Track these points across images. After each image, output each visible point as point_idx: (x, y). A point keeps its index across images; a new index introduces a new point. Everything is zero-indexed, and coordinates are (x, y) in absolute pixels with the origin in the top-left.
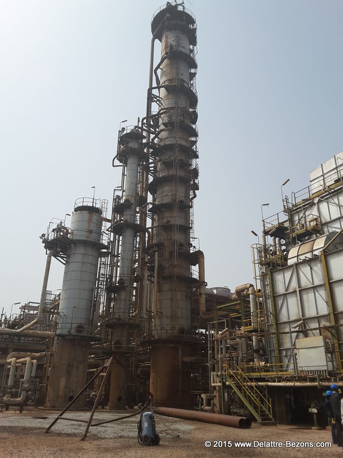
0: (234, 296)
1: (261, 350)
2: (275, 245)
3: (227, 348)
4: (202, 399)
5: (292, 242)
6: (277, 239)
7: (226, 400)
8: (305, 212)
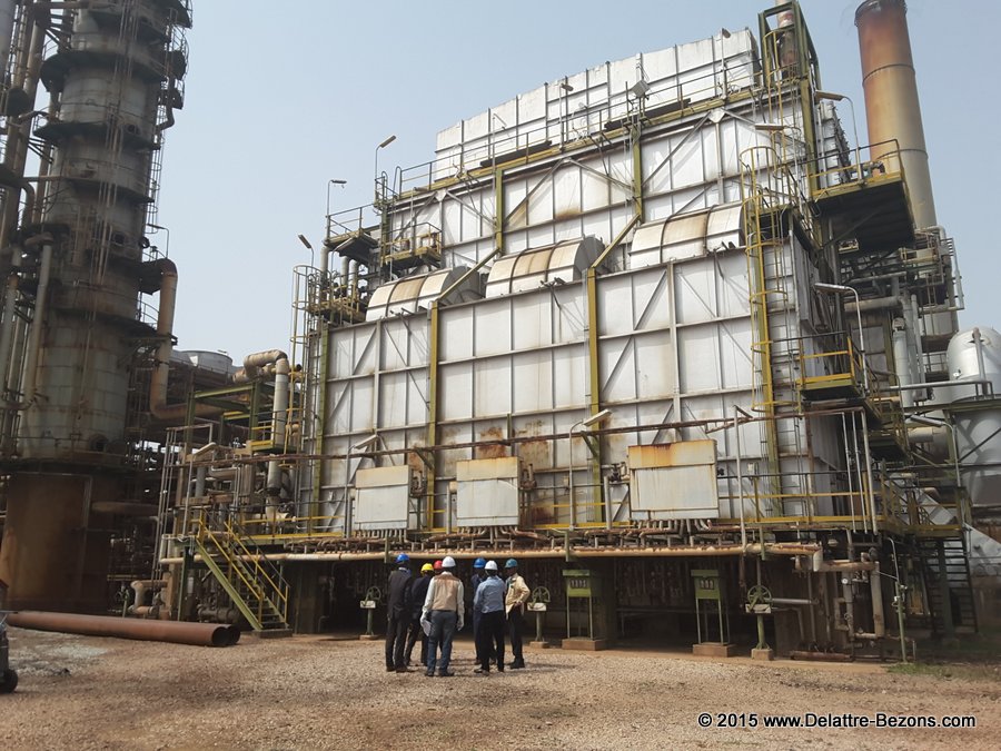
0: (239, 374)
1: (282, 490)
2: (347, 275)
3: (208, 485)
4: (133, 592)
5: (382, 275)
6: (352, 262)
7: (190, 591)
8: (416, 216)
